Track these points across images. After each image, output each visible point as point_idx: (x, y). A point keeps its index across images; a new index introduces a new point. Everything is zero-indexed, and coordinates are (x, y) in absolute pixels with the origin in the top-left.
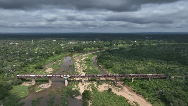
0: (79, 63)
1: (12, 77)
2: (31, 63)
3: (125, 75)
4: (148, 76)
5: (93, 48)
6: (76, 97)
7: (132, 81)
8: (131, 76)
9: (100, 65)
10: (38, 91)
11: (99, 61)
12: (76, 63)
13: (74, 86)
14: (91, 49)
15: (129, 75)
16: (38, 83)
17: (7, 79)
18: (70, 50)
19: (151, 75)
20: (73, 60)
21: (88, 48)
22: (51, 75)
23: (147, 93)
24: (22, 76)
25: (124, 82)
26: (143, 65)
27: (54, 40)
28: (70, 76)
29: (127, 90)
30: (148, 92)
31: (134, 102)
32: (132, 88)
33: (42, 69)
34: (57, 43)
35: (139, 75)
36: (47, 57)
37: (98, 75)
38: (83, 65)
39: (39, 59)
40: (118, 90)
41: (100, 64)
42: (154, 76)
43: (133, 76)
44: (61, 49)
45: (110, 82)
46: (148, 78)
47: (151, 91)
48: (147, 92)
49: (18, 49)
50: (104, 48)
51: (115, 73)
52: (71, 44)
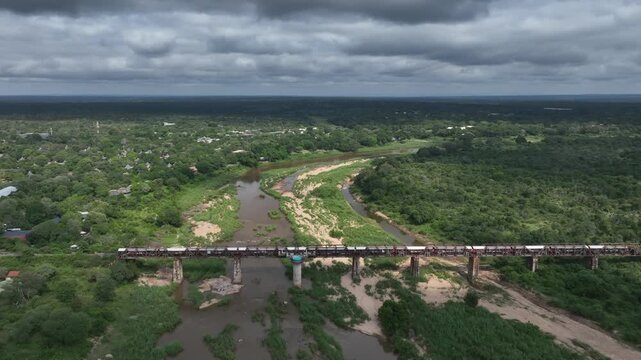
0: (300, 207)
1: (102, 255)
2: (132, 206)
3: (509, 248)
4: (588, 251)
5: (321, 152)
6: (356, 327)
7: (531, 269)
8: (528, 251)
9: (379, 213)
10: (205, 305)
11: (372, 199)
12: (289, 206)
13: (329, 287)
14: (315, 155)
15: (522, 247)
16: (193, 275)
17: (85, 262)
18: (244, 160)
19: (601, 247)
20: (269, 194)
21: (305, 152)
22: (240, 249)
23: (610, 312)
24: (139, 250)
25: (503, 272)
26: (541, 212)
27: (166, 124)
28: (312, 251)
29: (526, 302)
30: (610, 308)
31: (575, 342)
32: (542, 295)
33: (177, 224)
34: (186, 133)
35: (559, 247)
36: (178, 184)
37: (409, 248)
38: (317, 211)
39: (150, 191)
40: (493, 300)
41: (379, 210)
42: (609, 252)
43: (536, 252)
44: (215, 155)
45: (451, 273)
46: (590, 259)
47: (620, 305)
48: (608, 307)
49: (58, 155)
50: (360, 150)
51: (452, 239)
52: (239, 138)
